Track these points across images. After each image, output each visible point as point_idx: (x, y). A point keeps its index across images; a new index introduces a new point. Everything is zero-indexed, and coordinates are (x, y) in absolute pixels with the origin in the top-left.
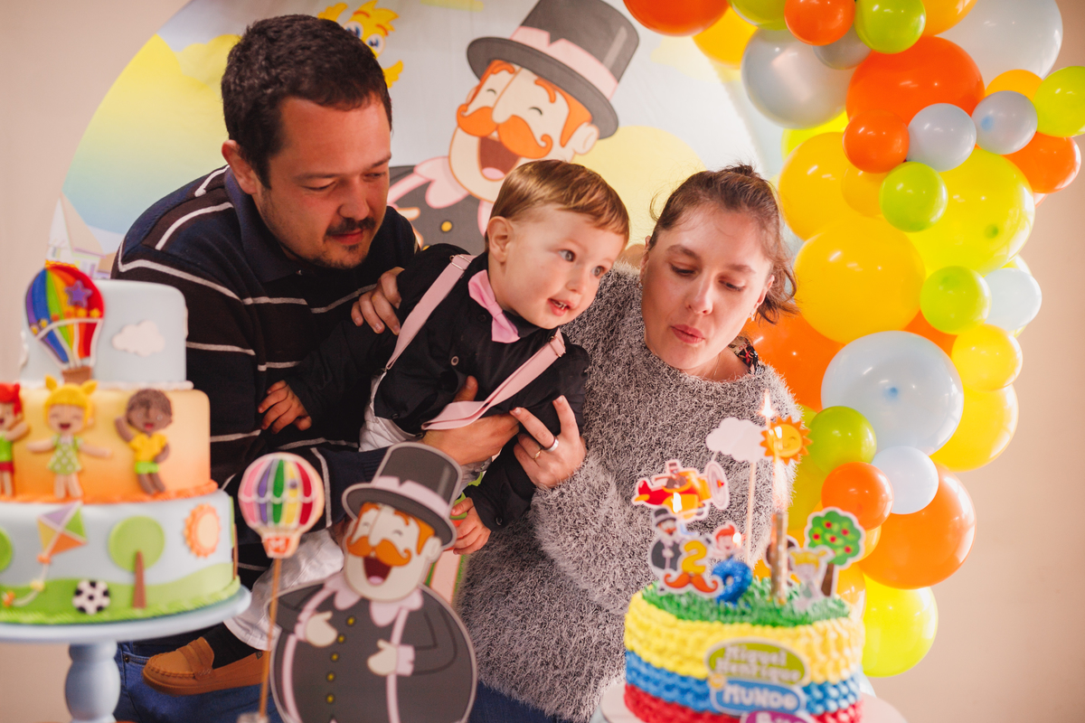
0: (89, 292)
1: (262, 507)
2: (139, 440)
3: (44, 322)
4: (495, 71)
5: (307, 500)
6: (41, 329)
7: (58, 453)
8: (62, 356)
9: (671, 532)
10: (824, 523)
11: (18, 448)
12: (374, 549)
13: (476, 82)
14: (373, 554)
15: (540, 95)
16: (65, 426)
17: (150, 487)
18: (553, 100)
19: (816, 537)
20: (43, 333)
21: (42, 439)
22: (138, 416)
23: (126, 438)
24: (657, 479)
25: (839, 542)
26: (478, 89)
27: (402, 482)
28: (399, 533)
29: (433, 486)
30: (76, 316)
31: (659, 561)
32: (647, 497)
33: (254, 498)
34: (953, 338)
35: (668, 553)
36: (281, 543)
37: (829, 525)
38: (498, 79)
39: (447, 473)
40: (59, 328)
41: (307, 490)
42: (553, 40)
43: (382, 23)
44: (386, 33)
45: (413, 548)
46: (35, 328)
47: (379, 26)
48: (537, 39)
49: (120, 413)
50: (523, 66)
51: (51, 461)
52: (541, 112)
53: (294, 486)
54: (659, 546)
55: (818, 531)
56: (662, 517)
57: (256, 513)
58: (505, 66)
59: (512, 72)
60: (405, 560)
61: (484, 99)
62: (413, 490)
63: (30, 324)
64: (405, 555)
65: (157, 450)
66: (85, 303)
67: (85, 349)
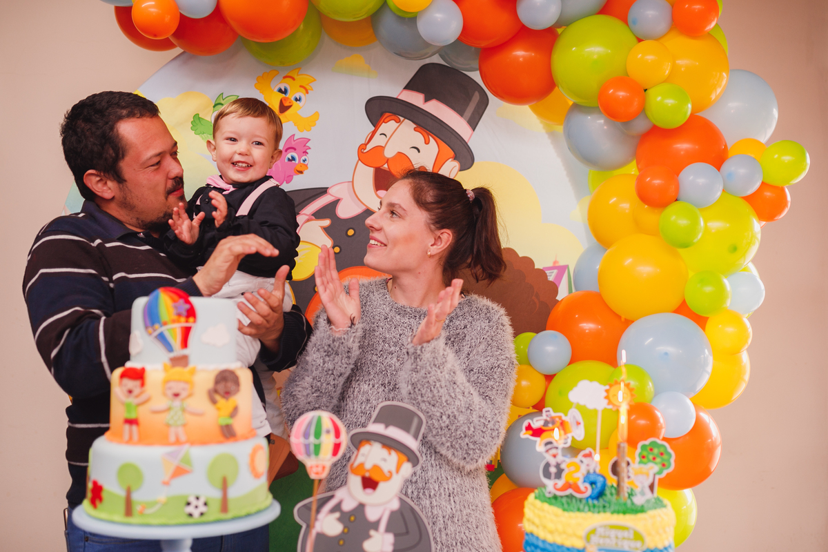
0: (187, 306)
1: (307, 446)
2: (221, 401)
3: (157, 326)
4: (385, 121)
5: (338, 441)
6: (155, 330)
7: (172, 413)
8: (169, 348)
9: (555, 456)
10: (648, 448)
11: (141, 409)
12: (368, 471)
13: (373, 128)
14: (367, 475)
15: (418, 138)
16: (176, 395)
17: (228, 433)
18: (427, 142)
19: (643, 457)
20: (156, 333)
21: (160, 402)
22: (221, 387)
23: (214, 402)
24: (537, 421)
25: (658, 460)
26: (374, 133)
27: (387, 426)
28: (385, 460)
29: (407, 429)
30: (178, 321)
31: (547, 474)
32: (531, 432)
33: (302, 440)
34: (707, 319)
35: (553, 470)
36: (320, 469)
37: (651, 450)
38: (388, 127)
39: (416, 421)
40: (168, 330)
41: (337, 434)
42: (427, 100)
43: (304, 85)
44: (307, 93)
45: (393, 470)
46: (150, 330)
47: (301, 86)
48: (416, 99)
49: (210, 384)
50: (405, 118)
51: (167, 417)
52: (419, 151)
53: (328, 432)
54: (547, 465)
55: (645, 453)
56: (549, 446)
57: (303, 449)
58: (393, 117)
59: (398, 121)
60: (388, 478)
61: (378, 141)
62: (394, 432)
63: (146, 327)
64: (388, 475)
65: (230, 409)
66: (185, 313)
67: (185, 343)
